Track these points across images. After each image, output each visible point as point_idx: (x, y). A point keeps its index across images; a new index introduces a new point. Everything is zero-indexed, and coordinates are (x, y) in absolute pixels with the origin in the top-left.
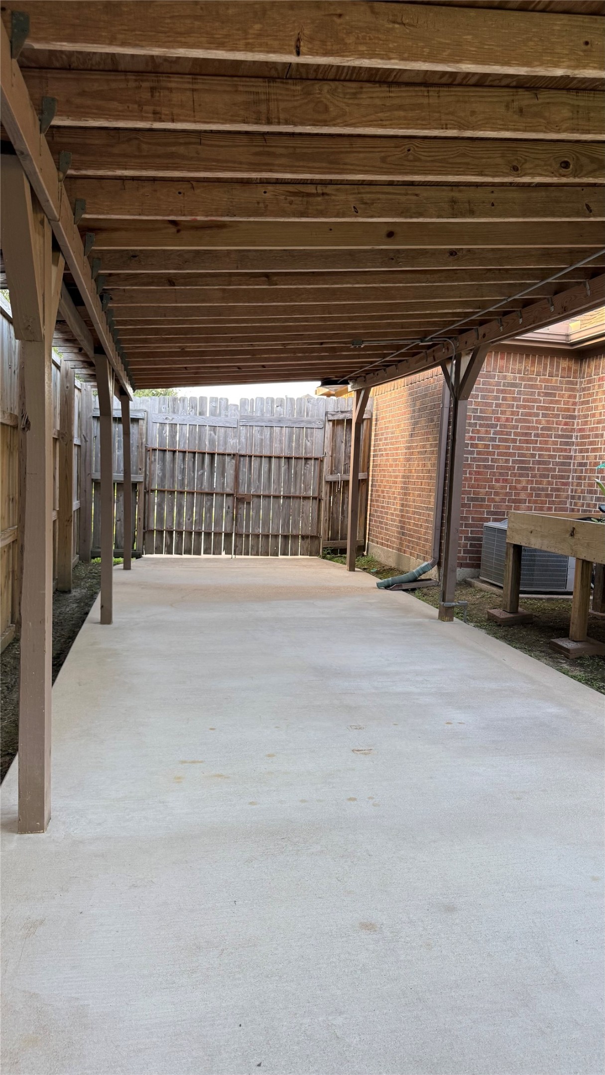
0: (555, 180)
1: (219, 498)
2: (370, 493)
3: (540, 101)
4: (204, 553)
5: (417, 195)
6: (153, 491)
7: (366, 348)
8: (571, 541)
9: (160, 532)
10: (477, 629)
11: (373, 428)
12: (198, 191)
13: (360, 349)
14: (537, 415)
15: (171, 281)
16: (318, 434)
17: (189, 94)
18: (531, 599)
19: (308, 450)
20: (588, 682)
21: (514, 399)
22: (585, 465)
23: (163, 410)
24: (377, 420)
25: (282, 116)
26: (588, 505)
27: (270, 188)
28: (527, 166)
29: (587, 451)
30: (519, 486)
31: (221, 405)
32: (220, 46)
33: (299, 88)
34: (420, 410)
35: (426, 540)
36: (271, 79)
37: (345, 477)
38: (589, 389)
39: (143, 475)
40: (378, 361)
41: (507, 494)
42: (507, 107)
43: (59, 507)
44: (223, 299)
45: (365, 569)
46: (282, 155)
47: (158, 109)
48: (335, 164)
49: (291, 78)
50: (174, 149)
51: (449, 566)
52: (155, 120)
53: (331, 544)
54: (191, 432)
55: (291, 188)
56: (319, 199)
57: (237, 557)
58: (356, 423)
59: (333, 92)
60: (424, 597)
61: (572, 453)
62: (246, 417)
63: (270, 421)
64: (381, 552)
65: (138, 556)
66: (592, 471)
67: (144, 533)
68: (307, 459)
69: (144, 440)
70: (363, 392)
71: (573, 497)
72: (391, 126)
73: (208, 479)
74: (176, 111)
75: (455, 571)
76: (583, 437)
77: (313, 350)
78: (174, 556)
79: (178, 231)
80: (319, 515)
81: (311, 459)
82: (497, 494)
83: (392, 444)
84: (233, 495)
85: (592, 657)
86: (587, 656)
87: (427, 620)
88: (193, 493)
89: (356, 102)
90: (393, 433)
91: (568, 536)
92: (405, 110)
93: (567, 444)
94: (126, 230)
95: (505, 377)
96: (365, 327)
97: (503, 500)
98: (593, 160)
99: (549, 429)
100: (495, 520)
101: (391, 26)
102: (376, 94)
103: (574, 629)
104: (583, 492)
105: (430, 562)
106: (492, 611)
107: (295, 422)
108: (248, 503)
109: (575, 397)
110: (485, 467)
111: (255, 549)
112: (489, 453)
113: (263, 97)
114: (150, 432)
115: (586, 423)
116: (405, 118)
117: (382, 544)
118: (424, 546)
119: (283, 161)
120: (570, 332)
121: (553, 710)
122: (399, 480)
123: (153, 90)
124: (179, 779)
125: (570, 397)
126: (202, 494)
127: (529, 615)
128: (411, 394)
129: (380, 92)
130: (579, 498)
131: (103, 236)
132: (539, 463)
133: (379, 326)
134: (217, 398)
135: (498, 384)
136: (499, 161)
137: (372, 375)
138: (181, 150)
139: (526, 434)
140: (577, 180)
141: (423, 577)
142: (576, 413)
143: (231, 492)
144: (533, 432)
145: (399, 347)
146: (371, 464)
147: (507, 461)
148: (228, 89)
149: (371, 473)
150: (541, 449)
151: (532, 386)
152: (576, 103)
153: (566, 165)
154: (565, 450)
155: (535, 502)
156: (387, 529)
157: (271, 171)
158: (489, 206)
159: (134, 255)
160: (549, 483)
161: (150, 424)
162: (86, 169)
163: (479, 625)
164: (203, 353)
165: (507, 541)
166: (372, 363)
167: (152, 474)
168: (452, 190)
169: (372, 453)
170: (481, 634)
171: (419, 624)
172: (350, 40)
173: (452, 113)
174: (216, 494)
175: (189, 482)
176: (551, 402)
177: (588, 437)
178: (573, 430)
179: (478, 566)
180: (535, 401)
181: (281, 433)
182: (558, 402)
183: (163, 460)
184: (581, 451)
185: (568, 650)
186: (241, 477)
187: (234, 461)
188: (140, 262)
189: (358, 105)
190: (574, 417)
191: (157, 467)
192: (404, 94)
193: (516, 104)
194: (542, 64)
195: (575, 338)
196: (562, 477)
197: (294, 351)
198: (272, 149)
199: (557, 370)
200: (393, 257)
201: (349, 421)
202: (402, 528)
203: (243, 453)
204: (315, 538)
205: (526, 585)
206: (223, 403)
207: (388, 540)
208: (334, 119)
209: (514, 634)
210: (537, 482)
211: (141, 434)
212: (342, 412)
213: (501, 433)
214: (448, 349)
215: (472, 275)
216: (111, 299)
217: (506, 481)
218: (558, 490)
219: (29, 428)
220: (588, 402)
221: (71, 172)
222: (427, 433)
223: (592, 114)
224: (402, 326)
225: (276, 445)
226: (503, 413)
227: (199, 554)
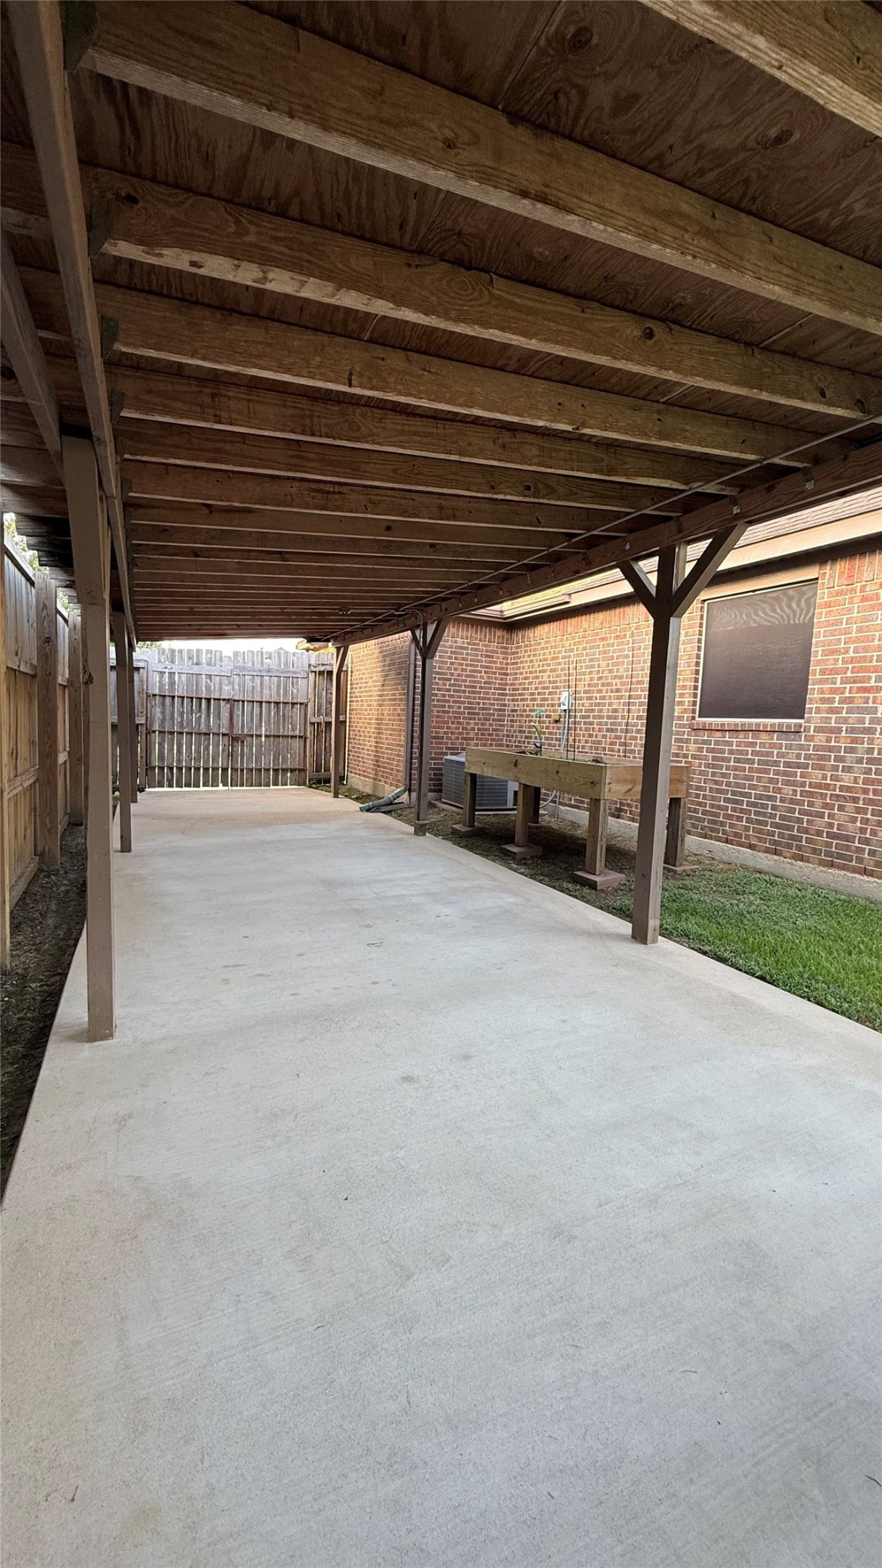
0: (521, 499)
1: (216, 737)
2: (347, 732)
3: (518, 440)
4: (204, 786)
5: (413, 500)
6: (154, 732)
7: (352, 614)
8: (515, 770)
9: (161, 769)
10: (444, 841)
11: (349, 678)
12: (233, 481)
13: (347, 615)
14: (481, 672)
15: (196, 553)
16: (302, 683)
17: (245, 403)
18: (483, 815)
19: (294, 696)
20: (532, 877)
21: (463, 659)
22: (516, 711)
23: (163, 660)
24: (352, 672)
25: (323, 430)
26: (519, 742)
27: (296, 484)
28: (502, 486)
29: (517, 700)
30: (468, 727)
31: (215, 658)
32: (288, 371)
33: (337, 409)
34: (389, 665)
35: (398, 771)
36: (314, 399)
37: (328, 719)
38: (517, 653)
39: (145, 717)
40: (358, 625)
41: (460, 733)
42: (494, 442)
43: (70, 747)
44: (239, 571)
45: (346, 796)
46: (314, 460)
47: (218, 413)
48: (355, 471)
49: (330, 400)
50: (222, 445)
51: (422, 791)
52: (216, 422)
53: (316, 775)
54: (188, 680)
55: (313, 486)
56: (336, 496)
57: (234, 788)
58: (337, 674)
59: (363, 415)
60: (399, 817)
61: (506, 702)
62: (236, 668)
63: (260, 671)
64: (358, 781)
65: (142, 790)
66: (522, 716)
67: (147, 770)
68: (293, 704)
69: (145, 687)
70: (342, 649)
71: (508, 736)
72: (409, 448)
73: (205, 720)
74: (234, 416)
75: (426, 796)
76: (514, 690)
77: (304, 614)
78: (175, 789)
79: (211, 512)
80: (305, 751)
81: (297, 703)
82: (452, 733)
83: (366, 692)
84: (228, 734)
85: (532, 858)
86: (528, 857)
87: (405, 836)
88: (192, 734)
89: (382, 425)
90: (366, 683)
91: (512, 766)
92: (419, 436)
93: (503, 694)
94: (164, 508)
95: (456, 642)
96: (354, 598)
97: (458, 738)
98: (547, 486)
99: (490, 683)
100: (452, 754)
101: (421, 372)
102: (399, 420)
103: (519, 837)
104: (515, 731)
105: (402, 788)
106: (454, 826)
107: (282, 672)
108: (243, 742)
109: (507, 659)
110: (444, 712)
111: (250, 780)
112: (445, 701)
113: (307, 413)
114: (150, 679)
115: (516, 679)
116: (420, 442)
117: (359, 775)
118: (396, 776)
119: (315, 464)
120: (503, 609)
121: (512, 899)
122: (373, 721)
123: (213, 395)
124: (226, 981)
125: (503, 659)
126: (200, 734)
127: (482, 828)
128: (381, 652)
129: (399, 419)
130: (512, 736)
131: (142, 511)
132: (483, 709)
133: (364, 598)
134: (212, 651)
135: (451, 647)
136: (481, 480)
137: (350, 635)
138: (228, 447)
139: (473, 687)
140: (536, 500)
141: (396, 801)
142: (509, 671)
143: (227, 732)
144: (478, 685)
145: (376, 615)
146: (348, 708)
147: (460, 707)
148: (278, 402)
149: (348, 716)
150: (484, 698)
151: (476, 650)
152: (542, 444)
153: (528, 488)
154: (501, 700)
155: (481, 739)
156: (363, 762)
157: (305, 472)
158: (467, 513)
159: (165, 530)
160: (491, 725)
161: (150, 673)
162: (141, 455)
163: (446, 838)
164: (209, 613)
165: (466, 770)
166: (352, 626)
167: (153, 718)
168: (440, 498)
169: (348, 699)
170: (449, 844)
171: (400, 840)
172: (391, 380)
173: (454, 442)
174: (213, 734)
175: (188, 724)
176: (490, 662)
177: (518, 689)
178: (506, 684)
179: (440, 791)
180: (478, 661)
181: (270, 681)
182: (495, 662)
183: (163, 704)
184: (513, 700)
185: (515, 853)
186: (235, 719)
187: (228, 705)
188: (171, 535)
189: (384, 428)
190: (507, 674)
191: (158, 710)
192: (419, 423)
193: (500, 440)
194: (530, 416)
195: (507, 614)
196: (500, 720)
197: (289, 614)
198: (307, 455)
199: (494, 638)
200: (387, 546)
201: (330, 673)
202: (377, 761)
203: (237, 698)
204: (302, 770)
205: (480, 805)
206: (218, 654)
207: (364, 771)
208: (364, 437)
209: (472, 844)
210: (482, 724)
211: (142, 681)
212: (323, 665)
213: (454, 685)
214: (416, 618)
215: (444, 564)
216: (137, 565)
217: (459, 723)
218: (497, 730)
219: (92, 682)
220: (517, 663)
221: (127, 456)
222: (397, 684)
223: (553, 454)
224: (383, 598)
225: (266, 691)
226: (456, 669)
227: (199, 787)
